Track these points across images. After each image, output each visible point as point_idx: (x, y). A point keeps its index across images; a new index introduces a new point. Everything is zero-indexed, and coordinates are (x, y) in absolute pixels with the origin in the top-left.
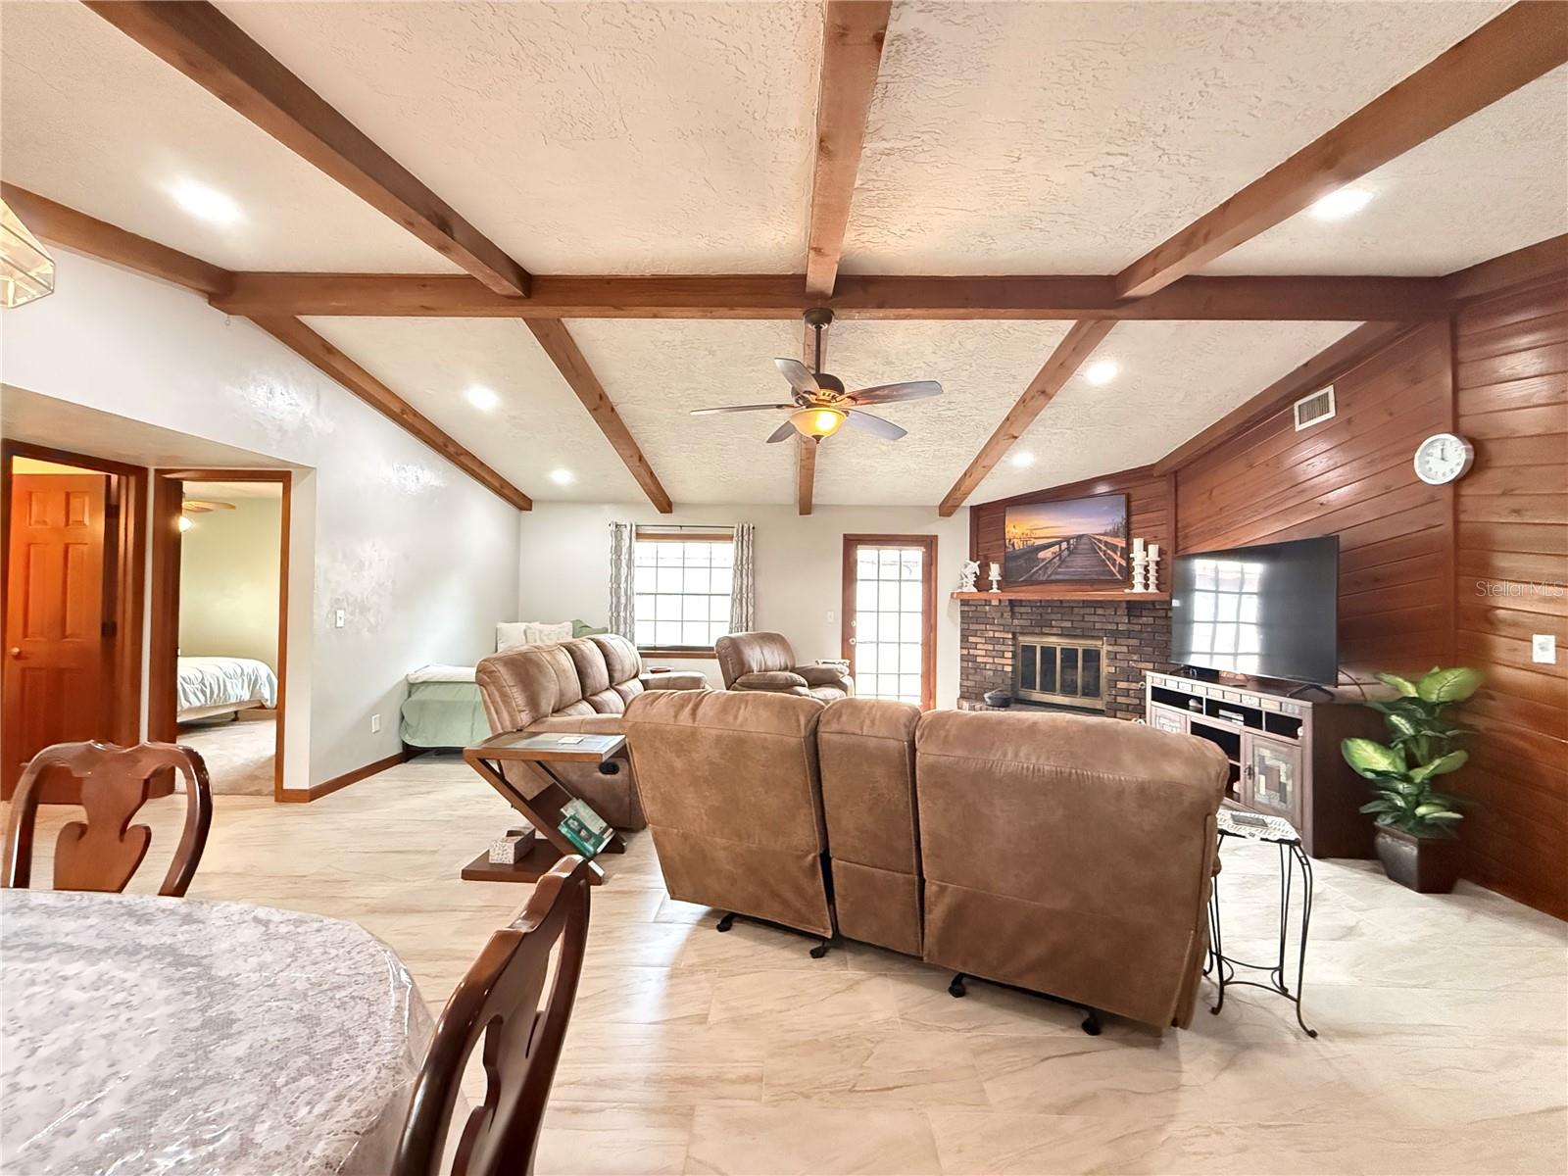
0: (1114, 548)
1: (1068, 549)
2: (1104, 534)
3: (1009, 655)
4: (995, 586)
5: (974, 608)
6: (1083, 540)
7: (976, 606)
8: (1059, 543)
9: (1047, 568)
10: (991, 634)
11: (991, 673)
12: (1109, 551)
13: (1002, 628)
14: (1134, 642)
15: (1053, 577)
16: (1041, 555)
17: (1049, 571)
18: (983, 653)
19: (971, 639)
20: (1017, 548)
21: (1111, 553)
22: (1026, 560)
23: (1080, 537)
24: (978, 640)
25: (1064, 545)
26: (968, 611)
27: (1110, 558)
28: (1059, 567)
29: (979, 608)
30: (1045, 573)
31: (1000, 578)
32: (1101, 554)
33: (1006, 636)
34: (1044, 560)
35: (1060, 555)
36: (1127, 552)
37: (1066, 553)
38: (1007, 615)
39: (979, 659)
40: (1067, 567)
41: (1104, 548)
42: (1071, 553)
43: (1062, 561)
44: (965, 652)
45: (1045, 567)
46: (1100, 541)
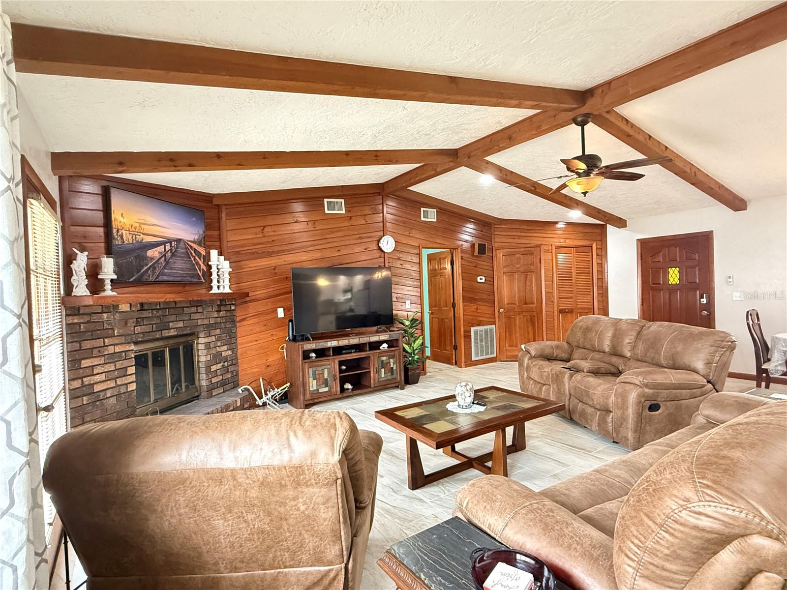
0: (198, 254)
1: (171, 250)
2: (191, 242)
3: (132, 370)
4: (108, 286)
5: (87, 318)
6: (182, 245)
7: (90, 314)
8: (164, 243)
9: (155, 268)
10: (111, 350)
11: (113, 401)
12: (197, 258)
13: (123, 339)
14: (218, 332)
15: (160, 278)
16: (150, 253)
17: (157, 271)
18: (103, 377)
19: (85, 363)
20: (126, 242)
21: (198, 260)
22: (136, 257)
23: (179, 241)
24: (96, 361)
25: (168, 247)
26: (79, 324)
27: (198, 263)
28: (165, 268)
29: (95, 318)
30: (154, 272)
31: (115, 277)
32: (192, 259)
33: (127, 348)
34: (152, 259)
35: (165, 255)
36: (207, 258)
37: (169, 254)
38: (131, 322)
39: (97, 388)
40: (171, 268)
41: (194, 254)
42: (173, 255)
43: (167, 262)
44: (77, 384)
45: (153, 267)
46: (191, 247)
